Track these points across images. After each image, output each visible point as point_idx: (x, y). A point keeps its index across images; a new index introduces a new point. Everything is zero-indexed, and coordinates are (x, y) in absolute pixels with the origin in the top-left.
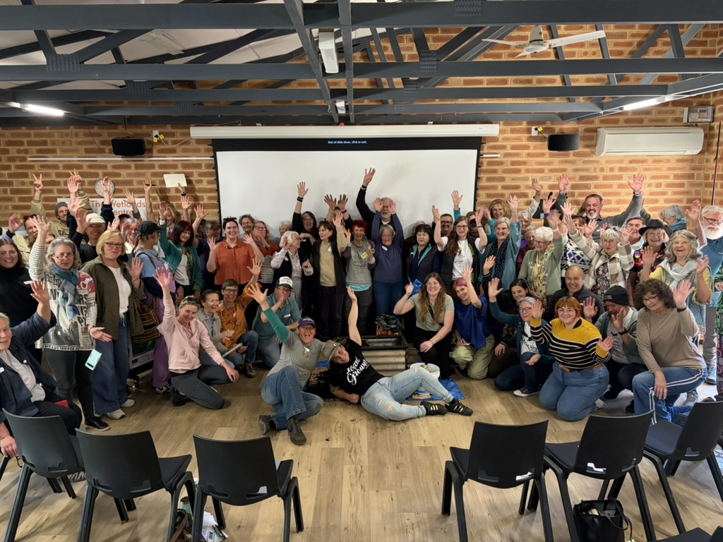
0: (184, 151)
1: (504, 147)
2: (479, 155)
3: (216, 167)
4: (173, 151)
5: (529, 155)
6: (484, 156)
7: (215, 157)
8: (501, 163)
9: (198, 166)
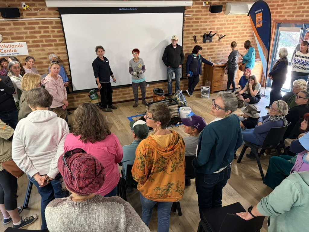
0: (42, 14)
1: (192, 11)
2: (184, 15)
3: (62, 23)
4: (35, 14)
5: (202, 15)
6: (186, 15)
7: (60, 17)
8: (192, 19)
9: (51, 23)
